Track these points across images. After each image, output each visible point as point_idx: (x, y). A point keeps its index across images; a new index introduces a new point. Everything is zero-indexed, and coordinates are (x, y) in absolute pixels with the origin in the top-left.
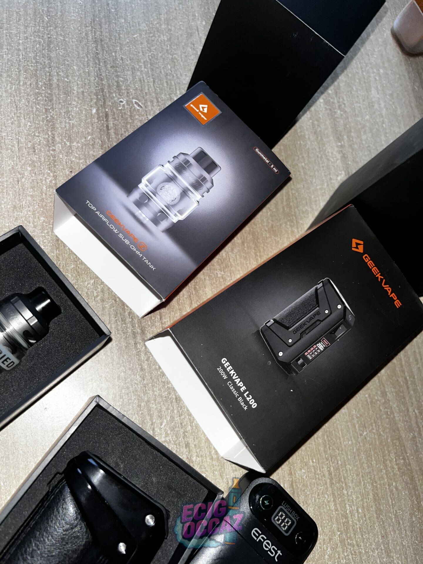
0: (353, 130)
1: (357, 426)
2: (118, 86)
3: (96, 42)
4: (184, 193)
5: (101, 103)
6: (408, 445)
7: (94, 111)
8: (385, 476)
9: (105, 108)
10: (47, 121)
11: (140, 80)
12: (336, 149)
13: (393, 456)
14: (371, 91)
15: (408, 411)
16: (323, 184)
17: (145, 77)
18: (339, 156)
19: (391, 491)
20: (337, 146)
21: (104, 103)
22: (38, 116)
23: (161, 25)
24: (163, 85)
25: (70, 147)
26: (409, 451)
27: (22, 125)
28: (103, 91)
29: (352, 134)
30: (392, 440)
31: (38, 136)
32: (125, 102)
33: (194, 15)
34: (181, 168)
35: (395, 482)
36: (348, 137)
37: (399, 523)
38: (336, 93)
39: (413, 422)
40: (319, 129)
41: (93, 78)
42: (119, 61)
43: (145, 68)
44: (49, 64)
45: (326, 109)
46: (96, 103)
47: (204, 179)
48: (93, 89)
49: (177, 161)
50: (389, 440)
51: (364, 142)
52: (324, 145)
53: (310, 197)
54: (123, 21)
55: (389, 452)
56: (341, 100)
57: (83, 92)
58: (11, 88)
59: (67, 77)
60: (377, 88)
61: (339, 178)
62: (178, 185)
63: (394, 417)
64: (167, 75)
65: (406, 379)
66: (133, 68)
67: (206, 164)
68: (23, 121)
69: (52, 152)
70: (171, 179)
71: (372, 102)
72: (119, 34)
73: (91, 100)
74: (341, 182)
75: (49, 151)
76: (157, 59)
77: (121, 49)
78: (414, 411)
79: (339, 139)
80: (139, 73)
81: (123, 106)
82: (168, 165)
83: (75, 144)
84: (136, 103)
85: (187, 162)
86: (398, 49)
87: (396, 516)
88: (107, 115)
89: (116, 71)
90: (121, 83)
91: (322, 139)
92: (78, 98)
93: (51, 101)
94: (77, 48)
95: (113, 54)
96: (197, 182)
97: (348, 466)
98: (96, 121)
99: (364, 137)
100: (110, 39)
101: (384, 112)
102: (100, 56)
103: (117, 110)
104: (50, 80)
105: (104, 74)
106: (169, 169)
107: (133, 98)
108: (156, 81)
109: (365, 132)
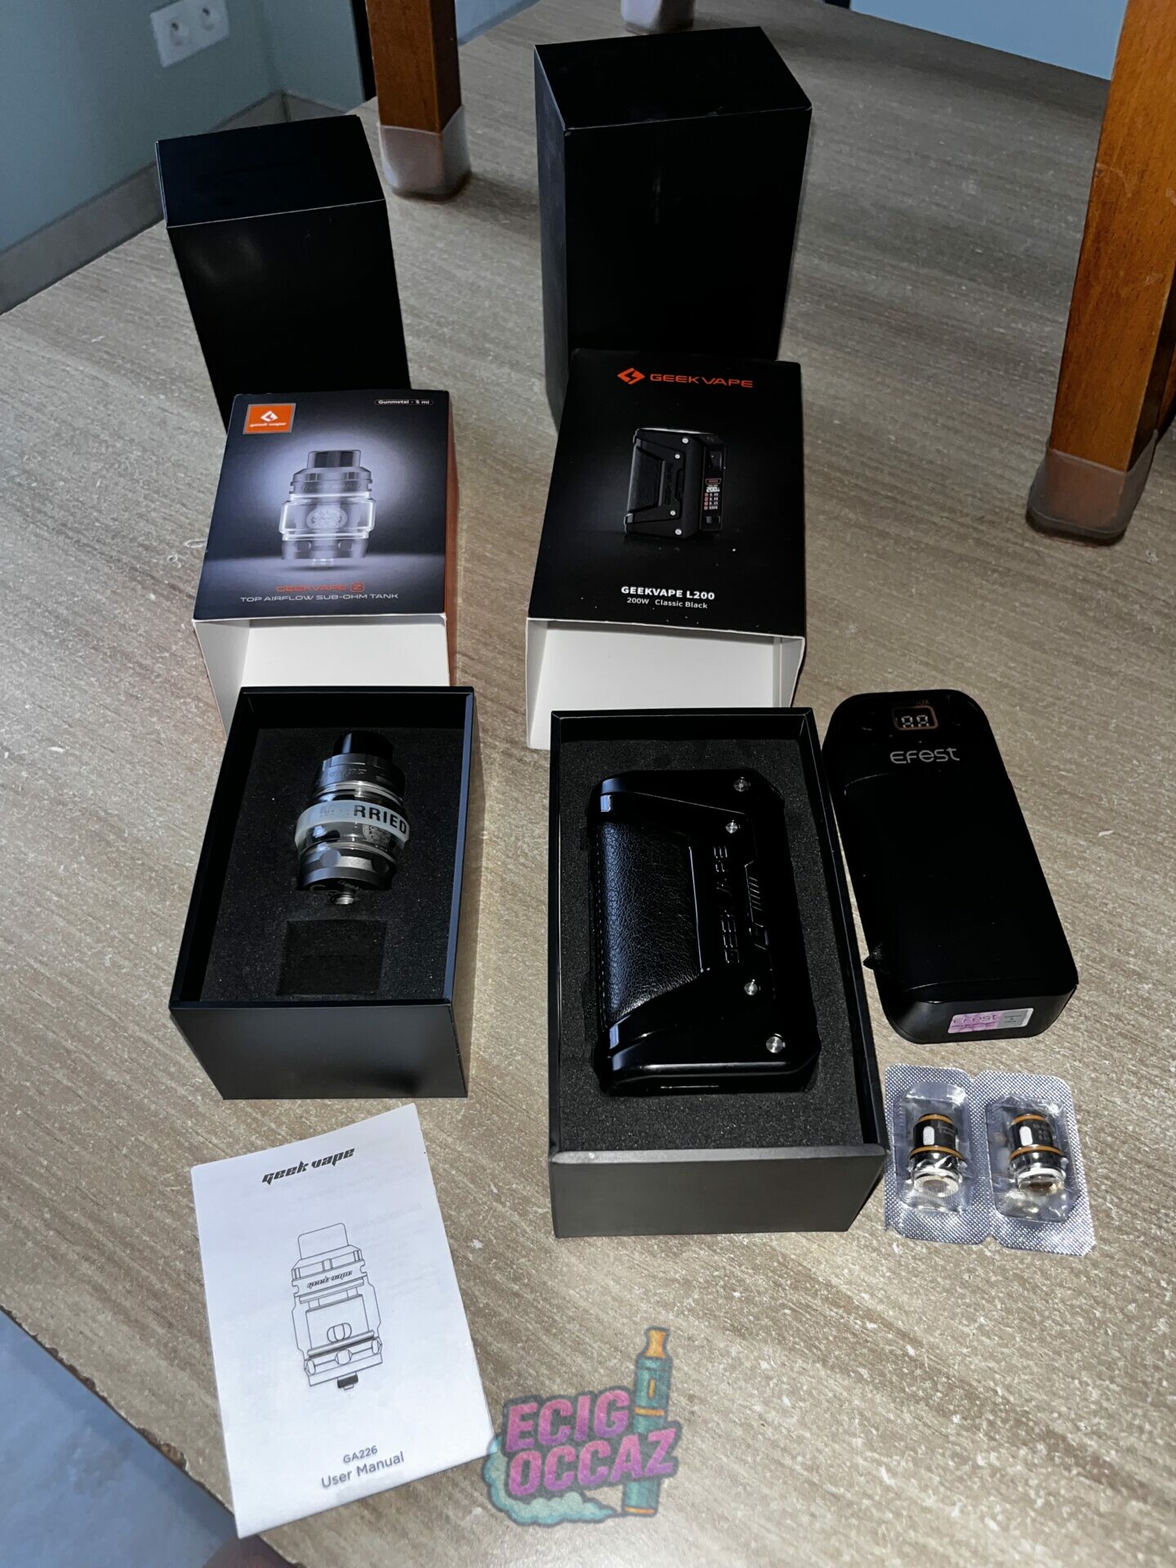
0: (488, 331)
1: (894, 593)
2: (147, 548)
3: (59, 533)
4: (344, 504)
5: (149, 582)
6: (980, 553)
7: (153, 597)
8: (996, 607)
9: (162, 582)
10: (110, 657)
11: (165, 519)
12: (493, 366)
13: (976, 580)
14: (455, 276)
15: (935, 524)
16: (526, 413)
17: (167, 511)
18: (506, 370)
19: (1024, 613)
20: (492, 362)
21: (153, 578)
22: (92, 662)
23: (114, 446)
24: (197, 498)
25: (173, 655)
26: (990, 559)
27: (86, 688)
28: (136, 570)
29: (492, 335)
30: (956, 567)
31: (122, 680)
32: (176, 556)
33: (140, 401)
34: (312, 486)
35: (1016, 600)
36: (490, 342)
37: (1079, 634)
38: (417, 316)
39: (955, 527)
40: (446, 368)
41: (106, 570)
42: (114, 525)
43: (152, 502)
44: (34, 602)
45: (428, 341)
46: (144, 588)
47: (352, 475)
48: (120, 578)
49: (299, 485)
50: (951, 570)
51: (518, 330)
52: (472, 376)
53: (529, 439)
54: (62, 483)
55: (969, 581)
56: (432, 316)
57: (114, 592)
58: (22, 667)
59: (74, 595)
60: (459, 267)
61: (536, 389)
62: (328, 502)
63: (927, 545)
64: (189, 485)
65: (888, 497)
66: (141, 516)
67: (337, 461)
68: (82, 683)
69: (159, 680)
70: (313, 505)
71: (472, 284)
72: (77, 500)
73: (134, 590)
74: (544, 391)
75: (153, 682)
76: (156, 481)
77: (100, 511)
78: (942, 517)
79: (483, 353)
80: (154, 514)
81: (179, 560)
82: (293, 497)
83: (174, 648)
84: (191, 544)
85: (312, 476)
86: (430, 206)
87: (1065, 631)
88: (174, 587)
89: (124, 537)
90: (146, 543)
91: (463, 374)
92: (116, 602)
93: (87, 634)
94: (45, 558)
95: (97, 524)
96: (347, 483)
97: (938, 639)
98: (168, 603)
99: (510, 325)
100: (73, 515)
101: (500, 280)
102: (84, 541)
103: (178, 570)
104: (57, 617)
105: (114, 554)
106: (298, 498)
107: (181, 543)
108: (185, 501)
109: (506, 320)
